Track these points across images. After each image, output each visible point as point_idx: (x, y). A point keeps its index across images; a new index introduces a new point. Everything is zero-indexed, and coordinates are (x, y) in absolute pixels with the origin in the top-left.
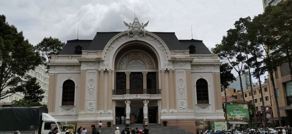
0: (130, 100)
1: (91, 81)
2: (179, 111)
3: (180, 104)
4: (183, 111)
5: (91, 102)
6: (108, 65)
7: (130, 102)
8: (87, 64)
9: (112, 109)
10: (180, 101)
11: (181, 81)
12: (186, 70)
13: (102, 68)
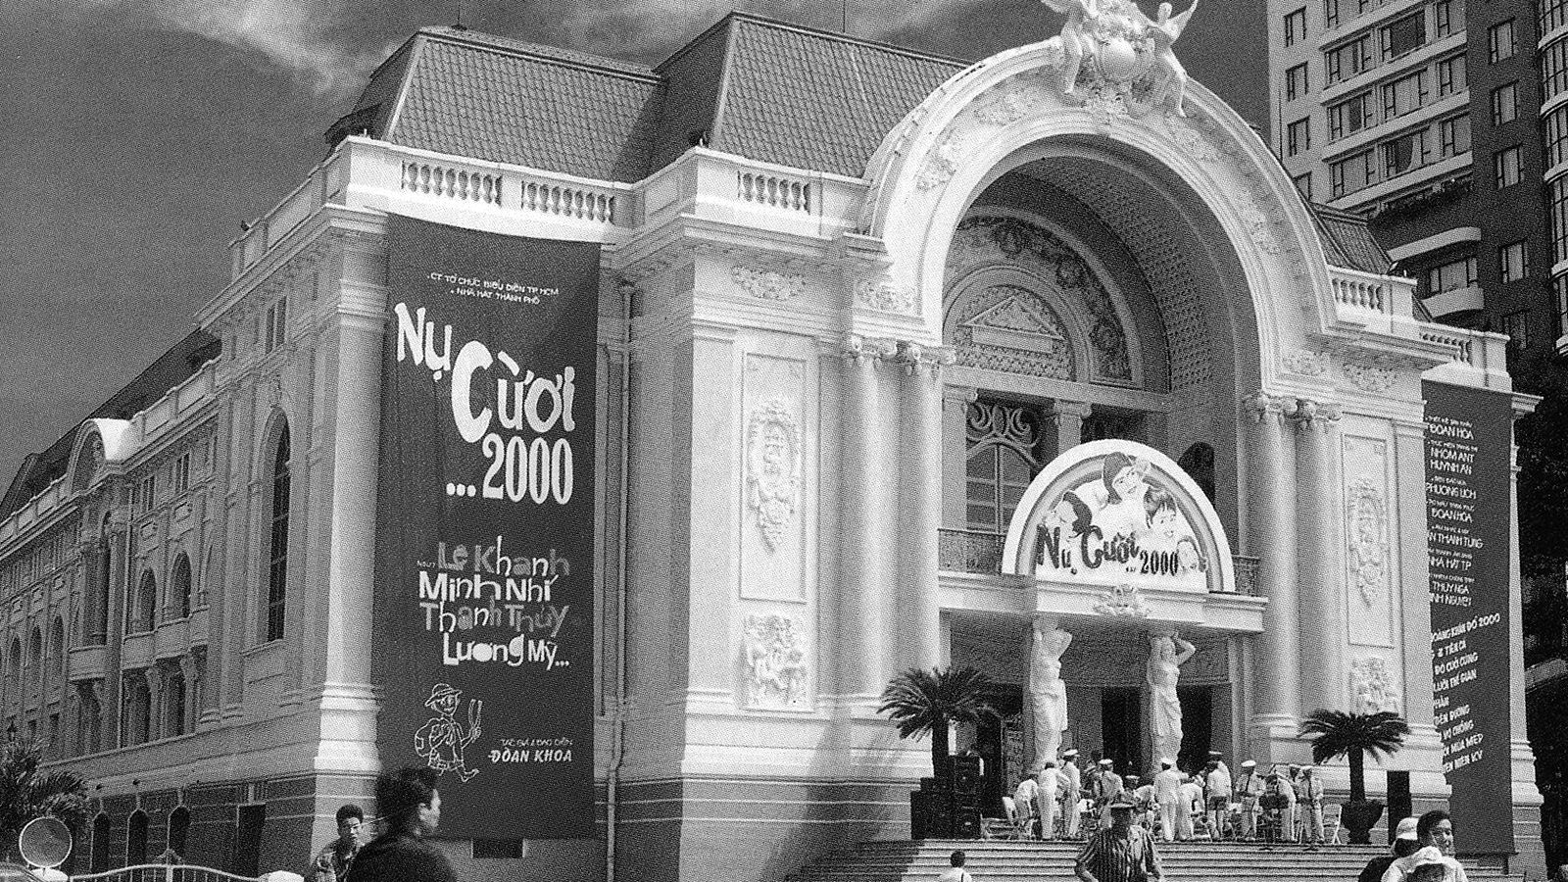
0: (1065, 623)
1: (777, 430)
3: (1366, 684)
5: (781, 613)
6: (911, 312)
7: (1069, 637)
8: (745, 273)
10: (1362, 656)
12: (1399, 431)
13: (869, 328)
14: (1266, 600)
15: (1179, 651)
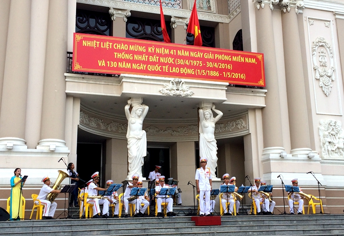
2: (326, 157)
3: (327, 133)
4: (336, 156)
7: (147, 108)
9: (63, 137)
10: (325, 120)
11: (322, 49)
12: (337, 17)
14: (266, 91)
15: (215, 115)
